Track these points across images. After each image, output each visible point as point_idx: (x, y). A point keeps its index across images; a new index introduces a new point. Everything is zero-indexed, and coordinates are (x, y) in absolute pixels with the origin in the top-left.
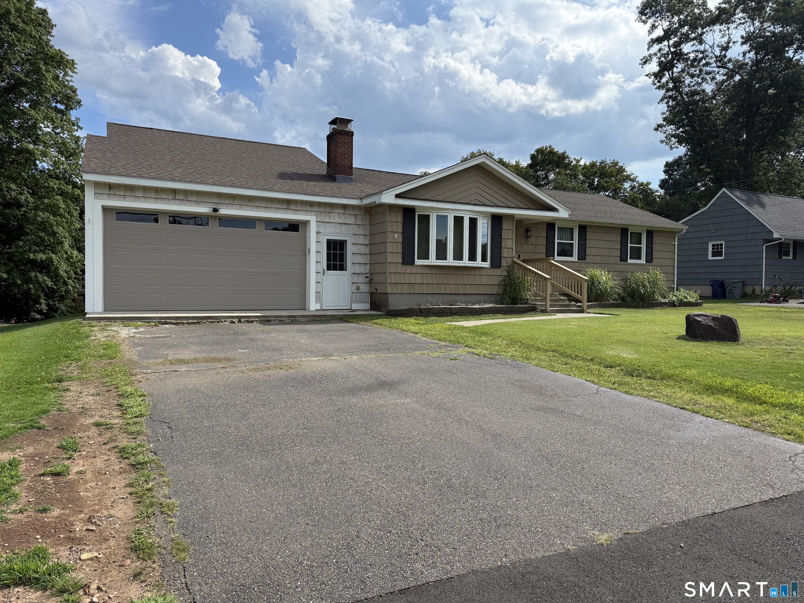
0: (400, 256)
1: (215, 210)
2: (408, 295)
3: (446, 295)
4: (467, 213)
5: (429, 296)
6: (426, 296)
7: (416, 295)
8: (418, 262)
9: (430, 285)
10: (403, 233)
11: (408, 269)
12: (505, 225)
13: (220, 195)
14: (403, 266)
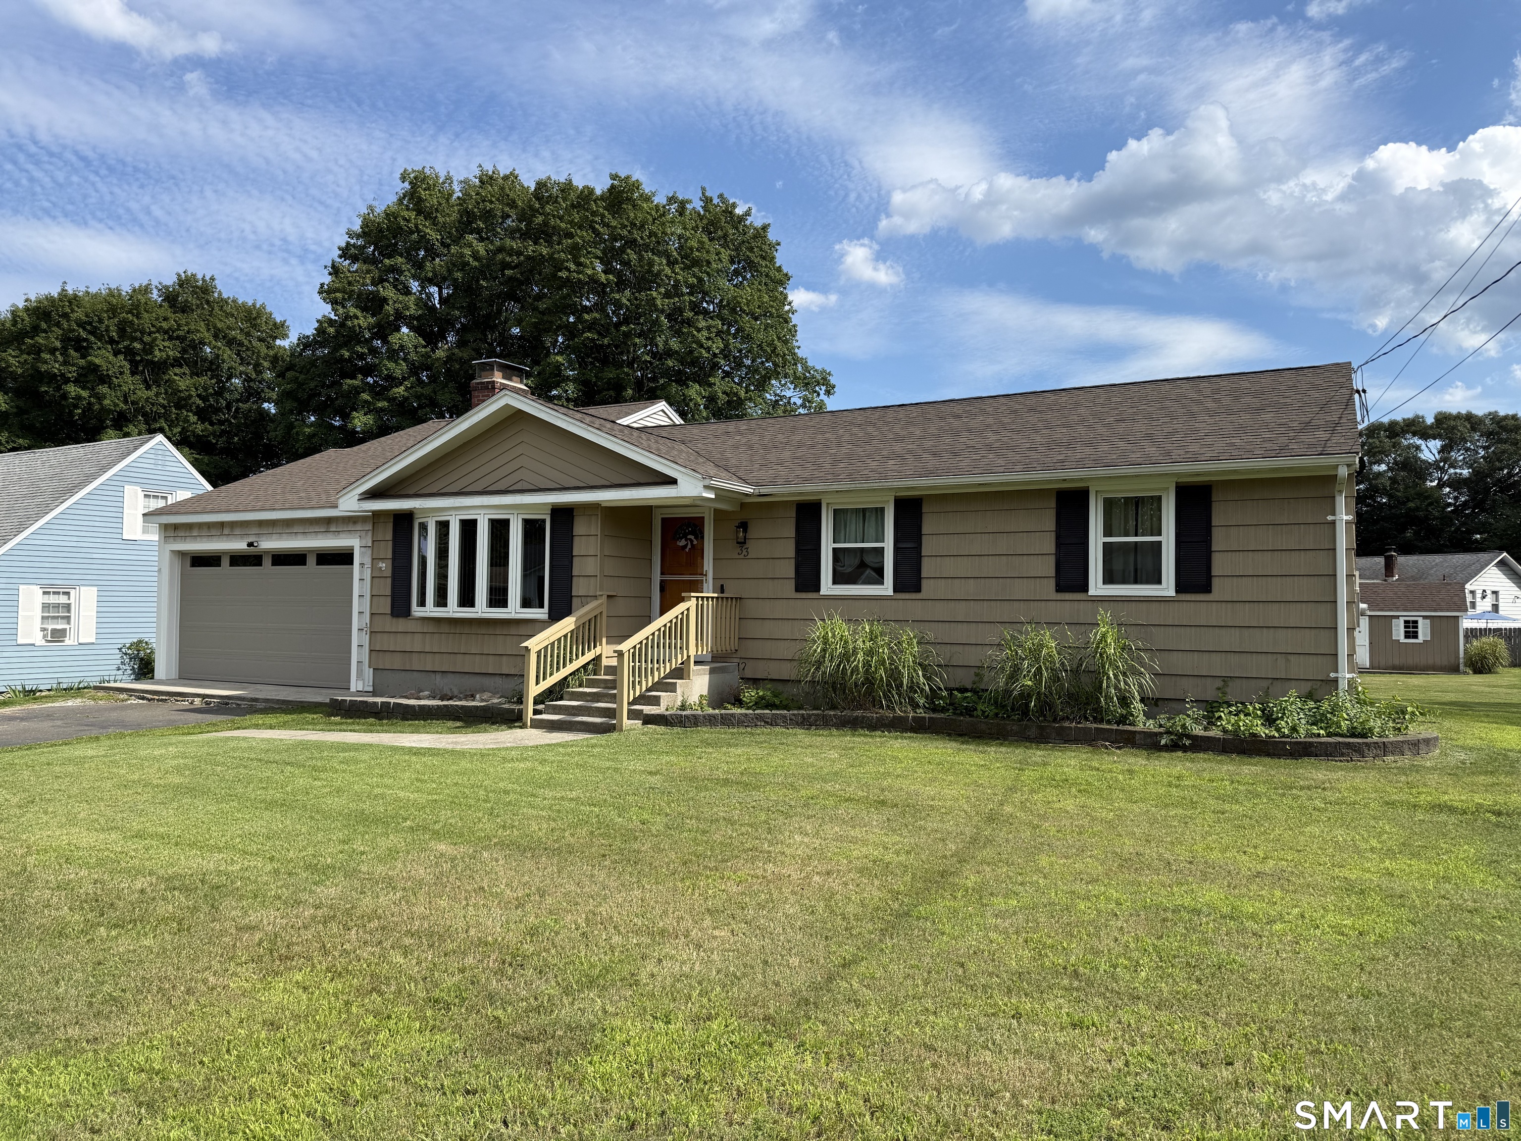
0: (389, 600)
1: (250, 545)
2: (403, 673)
3: (467, 676)
4: (482, 512)
5: (438, 676)
6: (433, 675)
7: (415, 673)
8: (417, 611)
9: (437, 655)
10: (394, 559)
11: (401, 624)
12: (580, 527)
13: (261, 523)
14: (395, 620)
